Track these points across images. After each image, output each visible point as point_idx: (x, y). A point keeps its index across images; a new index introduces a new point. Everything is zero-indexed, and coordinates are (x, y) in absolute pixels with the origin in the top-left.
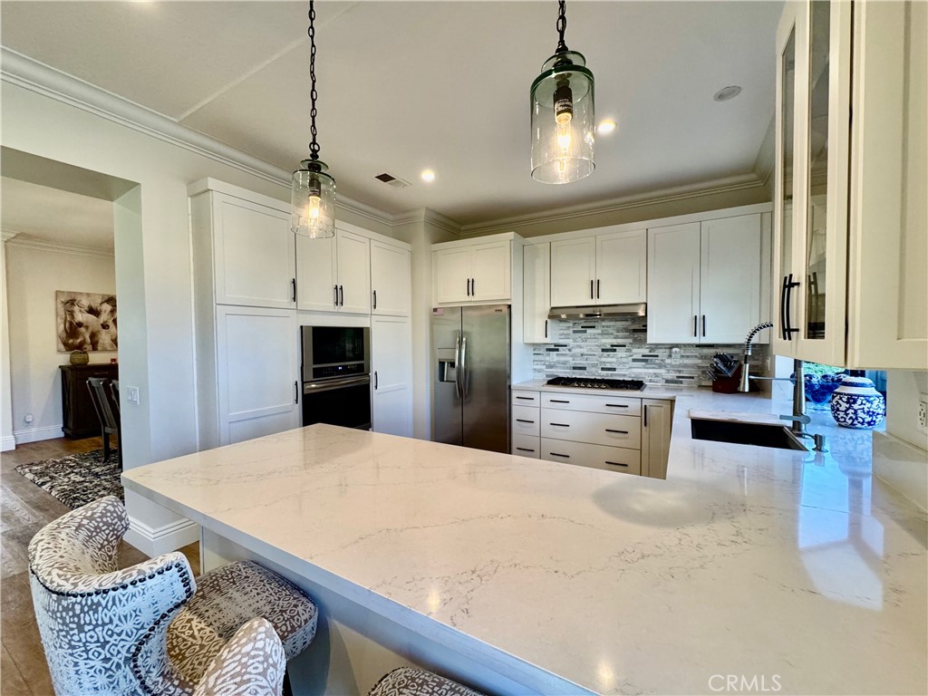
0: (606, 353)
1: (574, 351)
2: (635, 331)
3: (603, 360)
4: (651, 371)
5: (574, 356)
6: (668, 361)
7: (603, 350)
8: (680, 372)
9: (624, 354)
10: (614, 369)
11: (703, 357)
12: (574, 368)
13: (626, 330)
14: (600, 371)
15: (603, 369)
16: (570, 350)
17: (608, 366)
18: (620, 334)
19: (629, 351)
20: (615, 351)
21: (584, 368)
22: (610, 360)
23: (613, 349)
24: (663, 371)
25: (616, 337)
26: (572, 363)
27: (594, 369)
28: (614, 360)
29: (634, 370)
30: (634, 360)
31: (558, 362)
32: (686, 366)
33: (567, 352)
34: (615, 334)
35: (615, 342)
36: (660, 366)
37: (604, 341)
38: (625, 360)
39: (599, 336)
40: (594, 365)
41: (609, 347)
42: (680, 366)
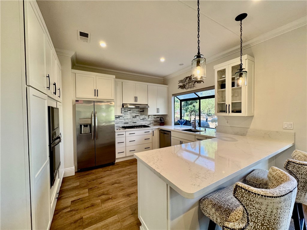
0: (134, 118)
1: (124, 118)
2: (141, 111)
3: (133, 120)
4: (145, 122)
5: (125, 119)
6: (148, 119)
7: (133, 117)
8: (150, 122)
9: (138, 118)
10: (136, 123)
11: (154, 118)
12: (125, 123)
13: (139, 111)
14: (132, 124)
15: (133, 123)
16: (123, 118)
17: (134, 122)
18: (137, 112)
19: (139, 117)
20: (136, 117)
21: (128, 123)
22: (135, 120)
23: (135, 117)
24: (147, 122)
25: (136, 113)
26: (124, 122)
27: (130, 123)
28: (136, 120)
29: (141, 122)
30: (141, 120)
31: (120, 122)
32: (151, 120)
33: (122, 118)
34: (136, 112)
35: (136, 115)
36: (146, 121)
37: (133, 114)
38: (138, 120)
39: (132, 113)
40: (131, 122)
41: (134, 116)
42: (150, 120)
